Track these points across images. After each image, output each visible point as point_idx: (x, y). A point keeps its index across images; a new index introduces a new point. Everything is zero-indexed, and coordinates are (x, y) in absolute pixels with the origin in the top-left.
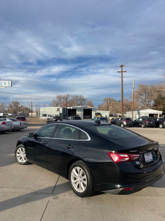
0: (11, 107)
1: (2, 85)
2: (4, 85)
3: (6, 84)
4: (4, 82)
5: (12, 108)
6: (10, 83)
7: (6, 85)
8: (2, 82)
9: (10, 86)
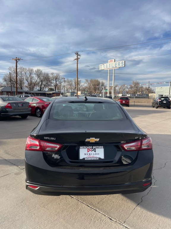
0: (131, 87)
1: (116, 66)
2: (118, 66)
3: (119, 64)
4: (119, 63)
5: (133, 89)
6: (124, 63)
7: (120, 66)
8: (116, 63)
9: (124, 66)
